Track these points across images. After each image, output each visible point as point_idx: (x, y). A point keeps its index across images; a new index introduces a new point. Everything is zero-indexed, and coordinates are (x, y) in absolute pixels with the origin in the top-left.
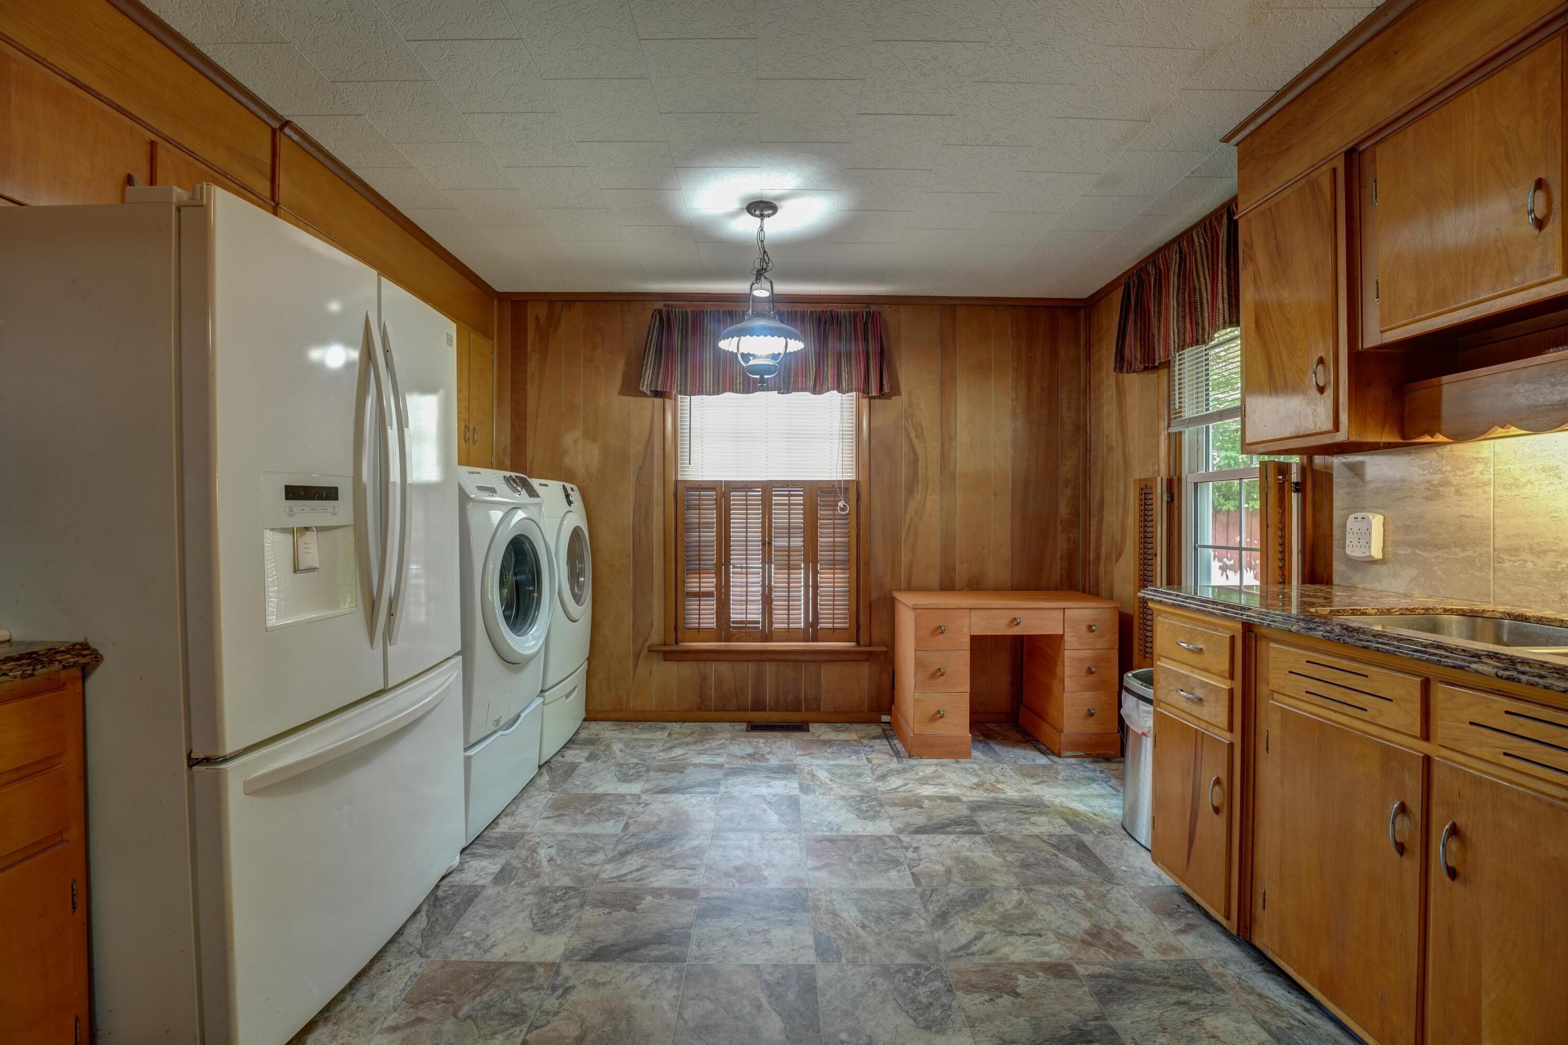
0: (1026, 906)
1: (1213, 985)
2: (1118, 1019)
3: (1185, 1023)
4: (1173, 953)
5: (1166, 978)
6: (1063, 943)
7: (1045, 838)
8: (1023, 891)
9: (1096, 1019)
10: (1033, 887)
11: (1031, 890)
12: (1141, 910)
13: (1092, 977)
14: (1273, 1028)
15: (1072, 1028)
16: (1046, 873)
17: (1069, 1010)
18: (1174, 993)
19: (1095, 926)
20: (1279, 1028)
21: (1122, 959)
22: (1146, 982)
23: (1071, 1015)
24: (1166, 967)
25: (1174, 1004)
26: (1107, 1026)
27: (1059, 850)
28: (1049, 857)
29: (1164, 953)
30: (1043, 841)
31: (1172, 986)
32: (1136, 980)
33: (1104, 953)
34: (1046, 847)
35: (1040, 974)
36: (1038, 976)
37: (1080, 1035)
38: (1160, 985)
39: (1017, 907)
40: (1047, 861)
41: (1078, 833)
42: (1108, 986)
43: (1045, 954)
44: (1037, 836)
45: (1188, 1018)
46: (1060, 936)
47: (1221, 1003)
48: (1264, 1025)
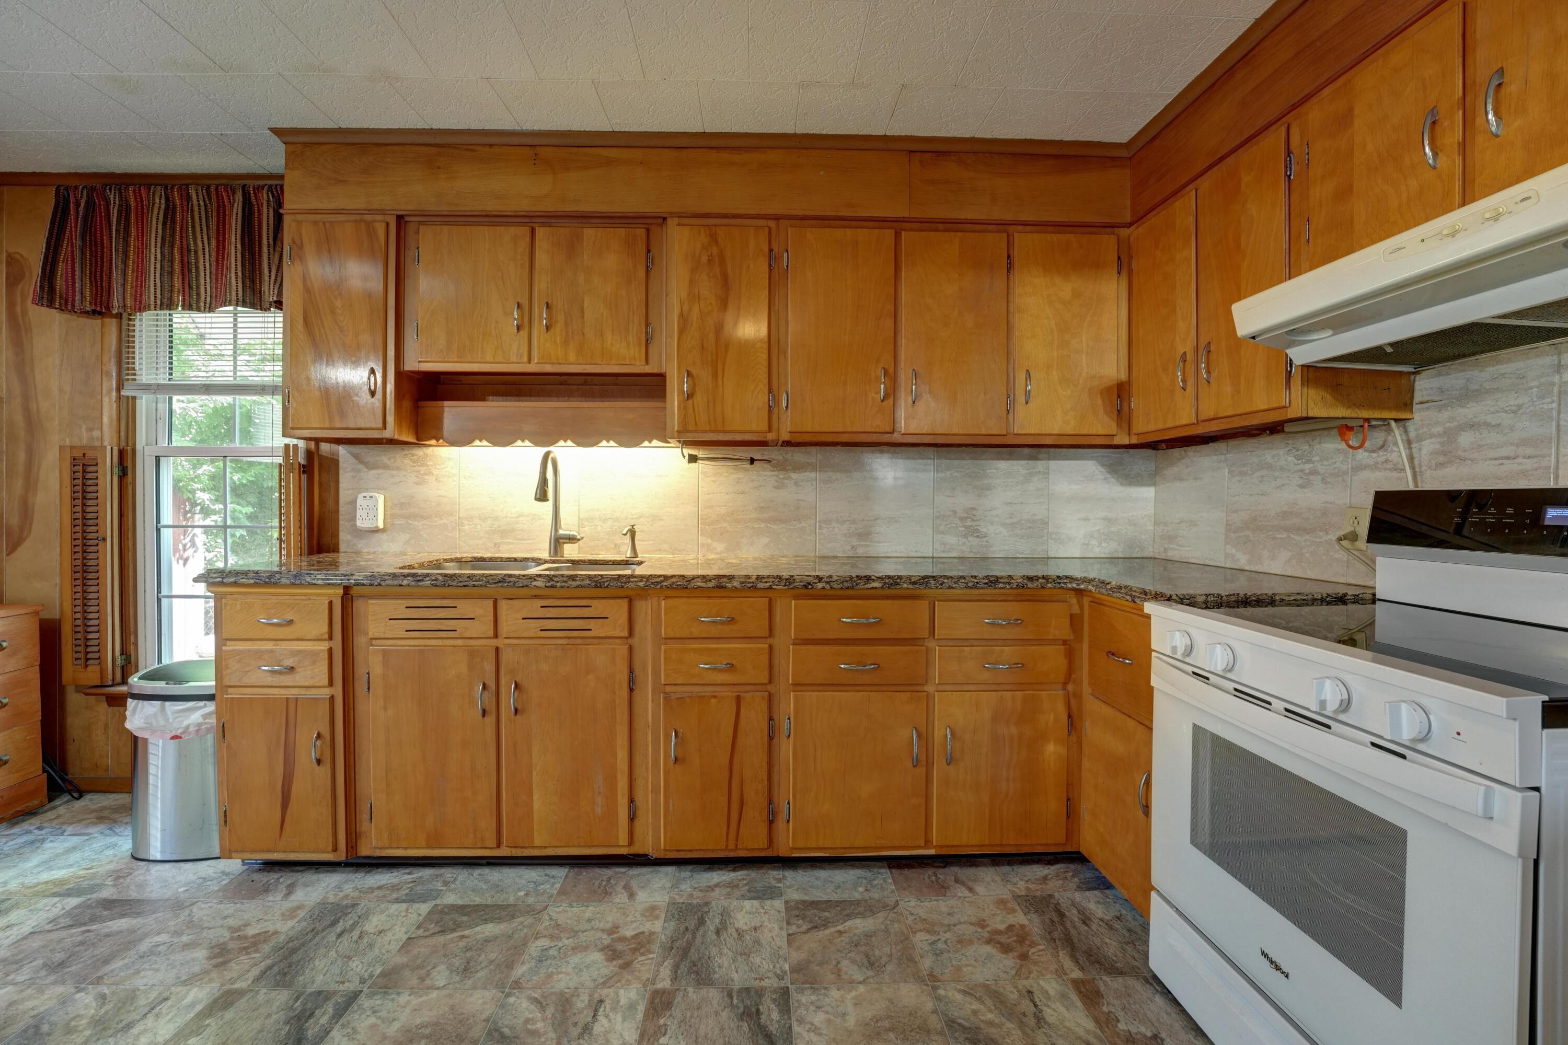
0: (114, 993)
1: (347, 906)
2: (313, 982)
3: (357, 942)
4: (299, 912)
5: (313, 930)
6: (198, 983)
7: (48, 927)
8: (90, 987)
9: (297, 999)
10: (99, 974)
11: (100, 978)
12: (238, 905)
13: (257, 979)
14: (404, 897)
15: (287, 1022)
16: (96, 953)
17: (269, 1015)
18: (329, 933)
19: (212, 947)
20: (407, 895)
21: (266, 948)
22: (303, 945)
23: (274, 1017)
24: (304, 924)
25: (337, 939)
26: (310, 995)
27: (85, 924)
28: (79, 938)
29: (292, 917)
30: (49, 931)
31: (323, 930)
32: (293, 951)
33: (247, 957)
34: (64, 933)
35: (207, 1022)
36: (208, 1025)
37: (299, 1019)
38: (314, 937)
39: (103, 1004)
40: (81, 943)
41: (89, 896)
42: (279, 973)
43: (192, 1005)
44: (32, 933)
45: (355, 938)
46: (188, 982)
47: (364, 912)
48: (398, 901)
